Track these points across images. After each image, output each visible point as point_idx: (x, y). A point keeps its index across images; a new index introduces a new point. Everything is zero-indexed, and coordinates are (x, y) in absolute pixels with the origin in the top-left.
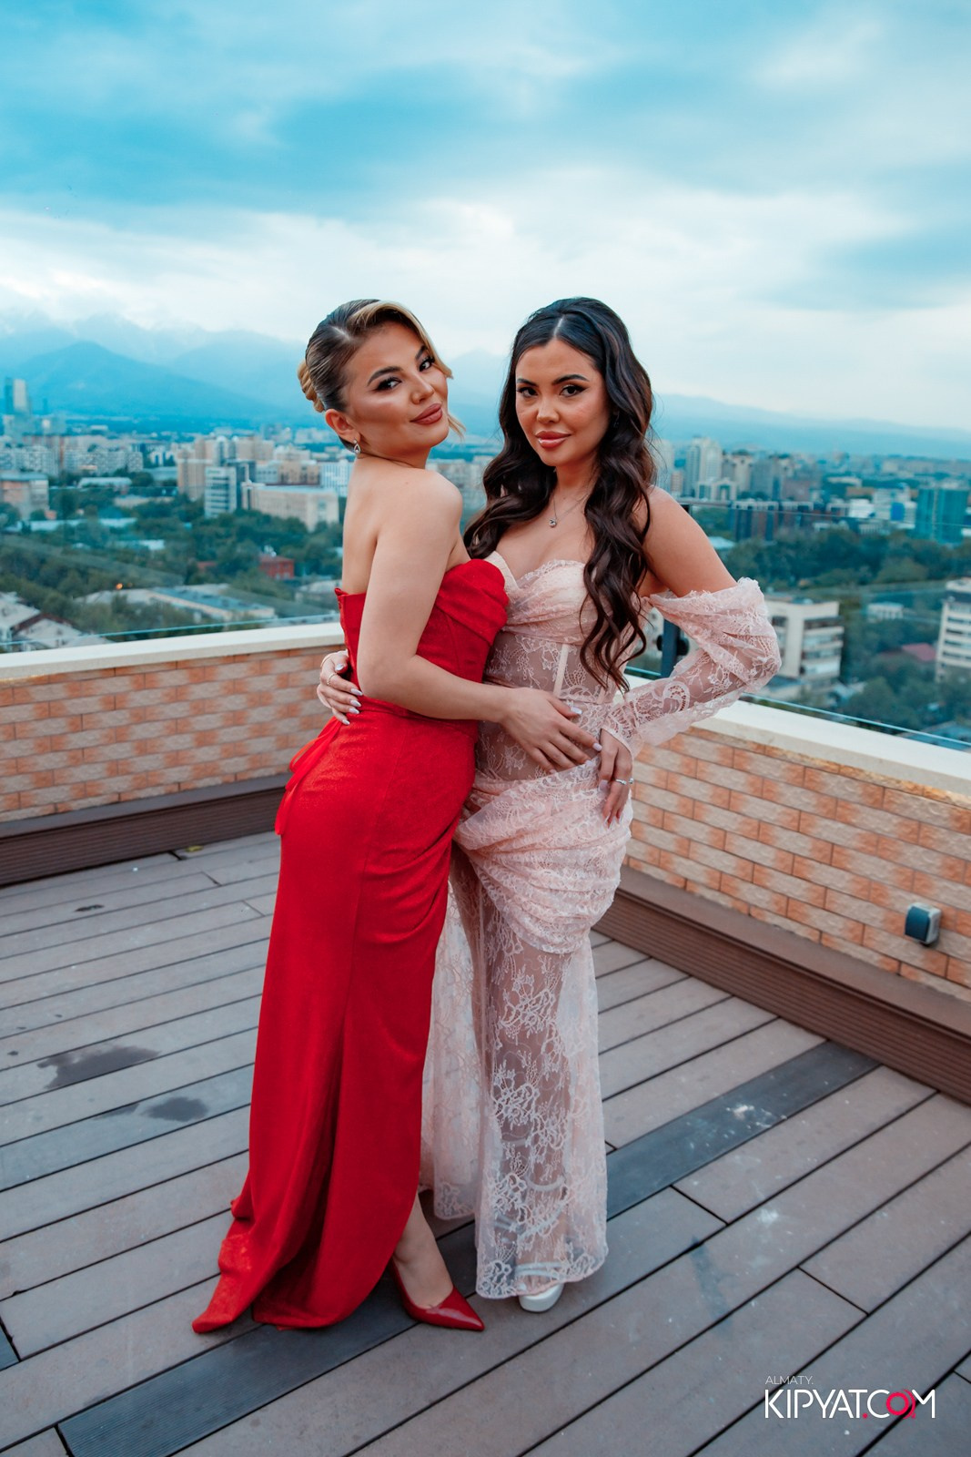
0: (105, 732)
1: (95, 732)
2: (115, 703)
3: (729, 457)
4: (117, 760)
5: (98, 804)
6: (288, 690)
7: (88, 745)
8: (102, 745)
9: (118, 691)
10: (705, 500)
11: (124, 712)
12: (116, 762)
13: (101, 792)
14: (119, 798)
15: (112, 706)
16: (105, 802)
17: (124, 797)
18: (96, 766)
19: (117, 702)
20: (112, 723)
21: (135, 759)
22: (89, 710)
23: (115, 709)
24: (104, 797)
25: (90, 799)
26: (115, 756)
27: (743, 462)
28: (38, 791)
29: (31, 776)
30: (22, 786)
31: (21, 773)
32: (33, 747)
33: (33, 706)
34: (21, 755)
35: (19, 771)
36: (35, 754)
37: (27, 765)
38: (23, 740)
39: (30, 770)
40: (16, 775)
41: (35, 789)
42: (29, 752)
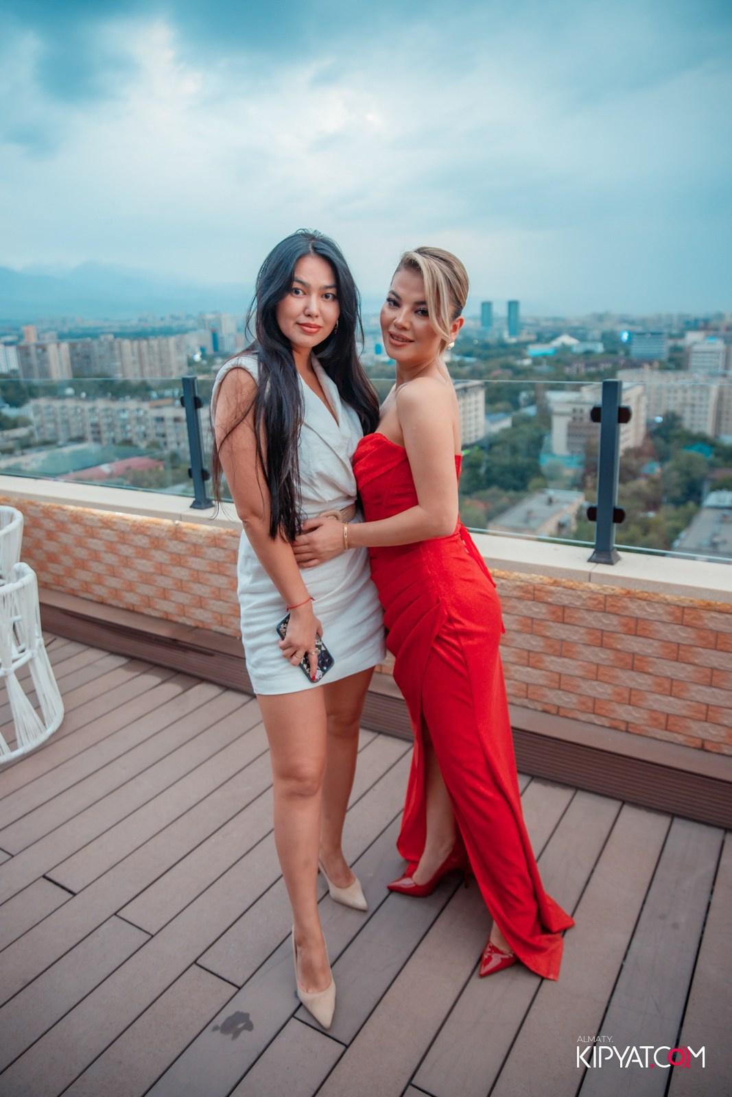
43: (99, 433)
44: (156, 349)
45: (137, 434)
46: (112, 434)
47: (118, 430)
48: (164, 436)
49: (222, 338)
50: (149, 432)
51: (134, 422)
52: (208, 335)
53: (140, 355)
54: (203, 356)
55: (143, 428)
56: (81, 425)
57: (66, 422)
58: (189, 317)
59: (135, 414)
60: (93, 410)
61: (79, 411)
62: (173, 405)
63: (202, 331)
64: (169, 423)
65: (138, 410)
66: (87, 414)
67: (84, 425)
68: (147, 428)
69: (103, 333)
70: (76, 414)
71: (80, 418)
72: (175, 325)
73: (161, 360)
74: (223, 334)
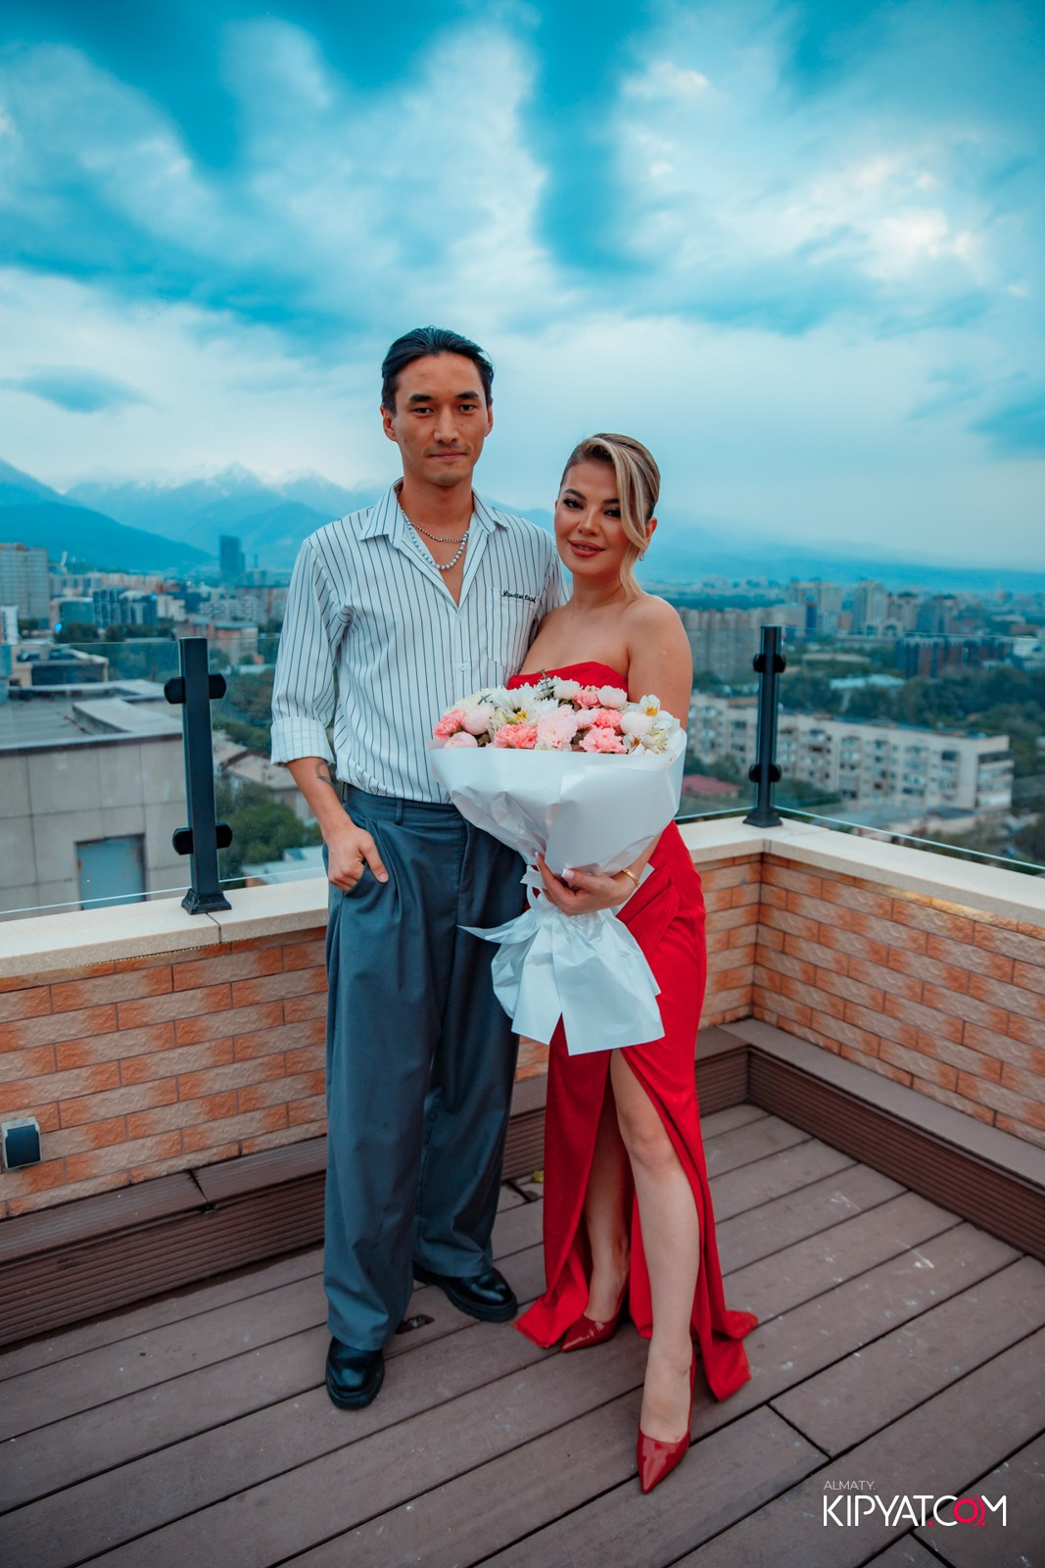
3: (895, 598)
10: (872, 637)
27: (908, 603)
28: (314, 1098)
29: (305, 1077)
30: (292, 1093)
31: (292, 1075)
32: (309, 1033)
33: (312, 972)
34: (291, 1047)
35: (289, 1071)
36: (313, 1045)
37: (300, 1062)
38: (296, 1024)
39: (304, 1069)
40: (284, 1077)
41: (311, 1096)
42: (305, 1042)
44: (732, 626)
45: (702, 742)
49: (821, 617)
50: (720, 740)
51: (700, 725)
52: (802, 610)
55: (712, 734)
58: (772, 584)
59: (703, 714)
63: (793, 605)
65: (708, 708)
68: (719, 734)
72: (752, 593)
74: (822, 611)
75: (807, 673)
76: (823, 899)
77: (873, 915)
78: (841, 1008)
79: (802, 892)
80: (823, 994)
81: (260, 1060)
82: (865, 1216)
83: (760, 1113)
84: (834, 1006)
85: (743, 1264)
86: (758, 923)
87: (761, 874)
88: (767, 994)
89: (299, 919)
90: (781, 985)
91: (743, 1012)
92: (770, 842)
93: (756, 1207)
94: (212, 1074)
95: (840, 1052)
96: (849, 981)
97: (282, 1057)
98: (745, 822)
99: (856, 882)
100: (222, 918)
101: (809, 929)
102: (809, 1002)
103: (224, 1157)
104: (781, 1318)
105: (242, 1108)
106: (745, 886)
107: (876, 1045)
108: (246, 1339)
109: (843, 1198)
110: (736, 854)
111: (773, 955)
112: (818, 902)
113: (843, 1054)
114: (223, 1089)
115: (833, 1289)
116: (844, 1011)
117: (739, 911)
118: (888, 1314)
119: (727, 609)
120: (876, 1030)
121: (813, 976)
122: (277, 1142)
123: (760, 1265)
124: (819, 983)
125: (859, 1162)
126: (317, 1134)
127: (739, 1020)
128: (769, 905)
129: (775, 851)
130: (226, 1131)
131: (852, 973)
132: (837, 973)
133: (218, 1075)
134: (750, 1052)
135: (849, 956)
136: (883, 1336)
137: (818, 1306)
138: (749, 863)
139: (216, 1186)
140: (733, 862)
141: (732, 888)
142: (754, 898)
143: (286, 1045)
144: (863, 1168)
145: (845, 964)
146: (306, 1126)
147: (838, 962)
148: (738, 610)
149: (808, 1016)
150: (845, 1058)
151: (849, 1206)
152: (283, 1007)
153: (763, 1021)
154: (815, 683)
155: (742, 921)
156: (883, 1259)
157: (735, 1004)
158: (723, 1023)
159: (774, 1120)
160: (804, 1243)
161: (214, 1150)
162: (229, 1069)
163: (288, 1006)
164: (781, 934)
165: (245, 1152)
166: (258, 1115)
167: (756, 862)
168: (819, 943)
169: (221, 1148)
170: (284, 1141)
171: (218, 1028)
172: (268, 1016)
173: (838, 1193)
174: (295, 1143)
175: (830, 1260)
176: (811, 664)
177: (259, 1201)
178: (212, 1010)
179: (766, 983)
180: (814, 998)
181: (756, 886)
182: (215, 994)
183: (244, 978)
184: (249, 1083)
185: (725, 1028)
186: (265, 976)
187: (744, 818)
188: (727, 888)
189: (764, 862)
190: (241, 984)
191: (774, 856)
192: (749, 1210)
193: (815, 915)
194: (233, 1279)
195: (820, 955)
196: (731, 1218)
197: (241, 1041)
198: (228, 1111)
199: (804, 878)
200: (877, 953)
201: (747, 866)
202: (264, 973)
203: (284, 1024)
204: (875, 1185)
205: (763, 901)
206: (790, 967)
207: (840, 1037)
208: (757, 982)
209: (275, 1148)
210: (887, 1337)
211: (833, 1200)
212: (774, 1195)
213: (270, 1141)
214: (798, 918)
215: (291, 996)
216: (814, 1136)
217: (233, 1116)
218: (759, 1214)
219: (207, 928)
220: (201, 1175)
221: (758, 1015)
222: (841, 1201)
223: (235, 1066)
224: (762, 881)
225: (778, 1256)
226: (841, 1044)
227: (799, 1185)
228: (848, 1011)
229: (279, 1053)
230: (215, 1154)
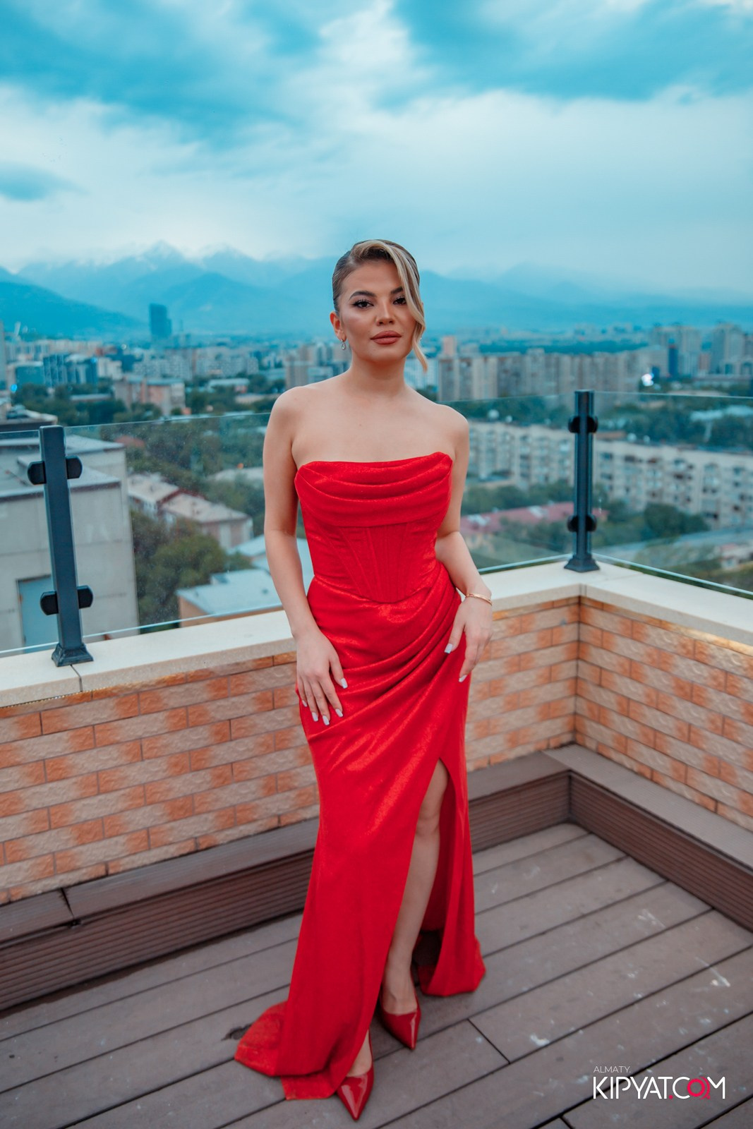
0: (260, 740)
1: (246, 741)
2: (273, 704)
4: (276, 773)
5: (251, 833)
6: (491, 663)
7: (239, 758)
8: (256, 756)
9: (277, 684)
10: (730, 375)
11: (285, 710)
12: (273, 777)
13: (255, 817)
14: (279, 821)
15: (270, 705)
16: (261, 829)
17: (284, 821)
18: (249, 783)
19: (276, 699)
20: (269, 727)
21: (299, 770)
22: (240, 713)
23: (274, 709)
24: (260, 822)
25: (242, 828)
26: (273, 769)
28: (173, 824)
29: (163, 806)
30: (152, 820)
31: (151, 803)
32: (165, 767)
33: (166, 714)
34: (150, 779)
35: (148, 800)
36: (170, 777)
37: (158, 793)
38: (153, 760)
39: (162, 798)
40: (144, 806)
41: (169, 822)
42: (161, 775)
43: (529, 467)
44: (601, 368)
46: (545, 470)
47: (555, 465)
48: (610, 477)
49: (682, 358)
52: (664, 352)
53: (581, 374)
54: (655, 380)
56: (508, 456)
57: (492, 451)
58: (637, 329)
60: (524, 438)
61: (508, 438)
62: (625, 439)
63: (657, 347)
64: (618, 462)
66: (517, 443)
67: (512, 456)
69: (531, 347)
70: (504, 442)
71: (507, 447)
72: (618, 339)
73: (606, 382)
74: (684, 352)
75: (671, 406)
76: (633, 638)
77: (678, 654)
78: (652, 737)
79: (614, 631)
80: (636, 724)
81: (122, 792)
82: (669, 933)
83: (581, 832)
84: (645, 735)
85: (550, 978)
86: (578, 658)
87: (579, 615)
88: (587, 723)
89: (152, 669)
90: (600, 715)
91: (566, 738)
92: (586, 587)
93: (567, 923)
94: (79, 805)
95: (651, 777)
96: (658, 713)
97: (141, 789)
98: (566, 567)
99: (661, 624)
100: (84, 669)
101: (622, 665)
102: (623, 730)
103: (93, 876)
104: (581, 1032)
105: (107, 834)
106: (564, 627)
107: (683, 772)
108: (102, 1043)
109: (650, 915)
110: (554, 598)
111: (592, 688)
112: (629, 641)
113: (655, 779)
114: (89, 818)
115: (632, 1004)
116: (655, 740)
117: (559, 649)
118: (682, 1031)
119: (597, 354)
120: (683, 759)
121: (626, 707)
122: (139, 863)
123: (567, 980)
124: (632, 715)
125: (668, 880)
126: (176, 854)
127: (562, 746)
128: (587, 643)
129: (591, 595)
130: (93, 855)
131: (661, 707)
132: (647, 706)
133: (84, 805)
134: (569, 776)
135: (657, 691)
136: (675, 1053)
137: (617, 1020)
138: (568, 605)
139: (82, 905)
140: (552, 605)
141: (552, 629)
142: (574, 637)
143: (144, 778)
144: (671, 886)
145: (654, 698)
146: (165, 848)
147: (648, 696)
148: (607, 354)
149: (624, 744)
150: (657, 783)
151: (654, 923)
152: (141, 746)
153: (583, 746)
154: (678, 415)
155: (563, 657)
156: (682, 976)
157: (558, 732)
158: (548, 748)
159: (592, 838)
160: (609, 959)
161: (84, 871)
162: (94, 801)
163: (145, 744)
164: (598, 670)
165: (111, 871)
166: (122, 839)
167: (574, 604)
168: (631, 678)
169: (90, 869)
170: (146, 862)
171: (83, 765)
172: (128, 753)
173: (644, 911)
174: (156, 863)
175: (632, 976)
176: (675, 399)
177: (119, 916)
178: (77, 750)
179: (586, 713)
180: (628, 728)
181: (575, 626)
182: (80, 736)
183: (106, 721)
184: (112, 812)
185: (550, 754)
186: (124, 719)
187: (565, 563)
188: (547, 629)
189: (580, 605)
190: (101, 727)
191: (590, 600)
192: (562, 925)
193: (627, 653)
194: (97, 985)
195: (632, 689)
196: (543, 933)
197: (104, 776)
198: (95, 836)
199: (617, 619)
200: (682, 688)
201: (565, 609)
202: (122, 717)
203: (143, 760)
204: (679, 903)
205: (582, 638)
206: (606, 699)
207: (652, 764)
208: (579, 712)
209: (138, 868)
210: (680, 1054)
211: (640, 917)
212: (585, 911)
213: (133, 862)
214: (612, 655)
215: (147, 735)
216: (628, 855)
217: (99, 840)
218: (570, 929)
219: (69, 680)
220: (71, 894)
221: (579, 741)
222: (647, 917)
223: (101, 797)
224: (580, 621)
225: (584, 971)
226: (652, 771)
227: (610, 902)
228: (658, 740)
229: (140, 785)
230: (85, 874)
